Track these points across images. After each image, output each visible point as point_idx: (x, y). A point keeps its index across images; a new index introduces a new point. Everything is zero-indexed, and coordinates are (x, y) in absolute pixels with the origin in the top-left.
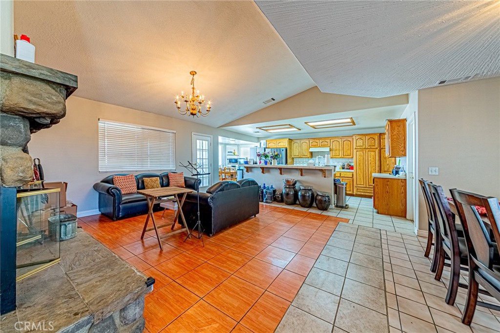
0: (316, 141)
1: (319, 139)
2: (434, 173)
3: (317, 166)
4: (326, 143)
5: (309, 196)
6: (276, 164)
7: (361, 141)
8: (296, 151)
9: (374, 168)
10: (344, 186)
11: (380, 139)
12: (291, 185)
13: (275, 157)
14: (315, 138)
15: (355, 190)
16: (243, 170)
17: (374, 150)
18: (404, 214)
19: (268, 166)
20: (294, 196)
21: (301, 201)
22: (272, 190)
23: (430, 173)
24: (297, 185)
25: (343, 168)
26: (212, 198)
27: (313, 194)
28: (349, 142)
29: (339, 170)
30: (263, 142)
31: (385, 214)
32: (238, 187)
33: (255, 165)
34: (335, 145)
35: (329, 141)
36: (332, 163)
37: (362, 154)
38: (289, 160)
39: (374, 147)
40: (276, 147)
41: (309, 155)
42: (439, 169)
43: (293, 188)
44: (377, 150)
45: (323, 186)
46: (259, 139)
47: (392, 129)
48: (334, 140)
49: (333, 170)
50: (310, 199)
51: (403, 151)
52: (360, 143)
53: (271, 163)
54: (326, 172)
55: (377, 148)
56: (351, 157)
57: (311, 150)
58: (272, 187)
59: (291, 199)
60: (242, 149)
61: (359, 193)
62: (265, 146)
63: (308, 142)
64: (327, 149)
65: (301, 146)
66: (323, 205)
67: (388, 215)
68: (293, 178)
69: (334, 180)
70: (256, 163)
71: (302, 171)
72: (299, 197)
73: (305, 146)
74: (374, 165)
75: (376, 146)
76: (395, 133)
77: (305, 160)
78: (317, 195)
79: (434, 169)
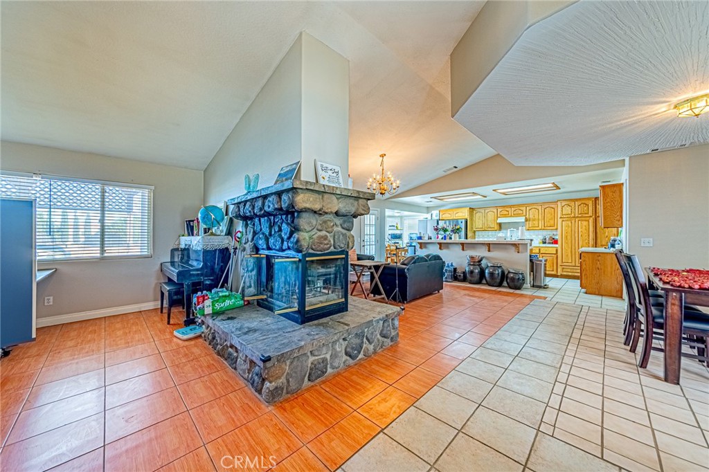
0: (507, 209)
1: (511, 206)
2: (647, 245)
3: (509, 240)
4: (521, 212)
5: (498, 274)
6: (458, 239)
7: (569, 208)
8: (478, 222)
9: (587, 241)
10: (543, 263)
11: (596, 205)
12: (476, 262)
13: (456, 231)
14: (505, 206)
15: (559, 270)
16: (415, 246)
17: (588, 219)
18: (619, 294)
19: (448, 241)
20: (480, 275)
21: (488, 279)
22: (452, 268)
23: (642, 245)
24: (484, 263)
25: (544, 243)
26: (408, 269)
27: (503, 272)
28: (553, 210)
29: (538, 245)
30: (435, 213)
31: (595, 294)
32: (426, 261)
33: (430, 241)
34: (532, 214)
35: (524, 209)
36: (528, 235)
37: (570, 224)
38: (469, 234)
39: (586, 215)
40: (452, 218)
41: (496, 227)
42: (653, 240)
43: (479, 265)
44: (592, 219)
45: (517, 263)
46: (428, 209)
47: (605, 195)
48: (531, 207)
49: (529, 245)
50: (500, 277)
51: (619, 221)
52: (567, 210)
53: (451, 238)
54: (520, 247)
55: (591, 217)
56: (555, 228)
57: (500, 220)
58: (452, 265)
59: (477, 277)
60: (406, 223)
61: (565, 273)
62: (438, 218)
63: (495, 211)
64: (522, 219)
65: (485, 216)
66: (516, 283)
67: (598, 295)
68: (478, 255)
69: (530, 256)
70: (431, 239)
71: (489, 246)
72: (487, 275)
73: (491, 216)
74: (587, 237)
75: (590, 214)
76: (608, 200)
77: (490, 233)
78: (509, 272)
79: (647, 240)
